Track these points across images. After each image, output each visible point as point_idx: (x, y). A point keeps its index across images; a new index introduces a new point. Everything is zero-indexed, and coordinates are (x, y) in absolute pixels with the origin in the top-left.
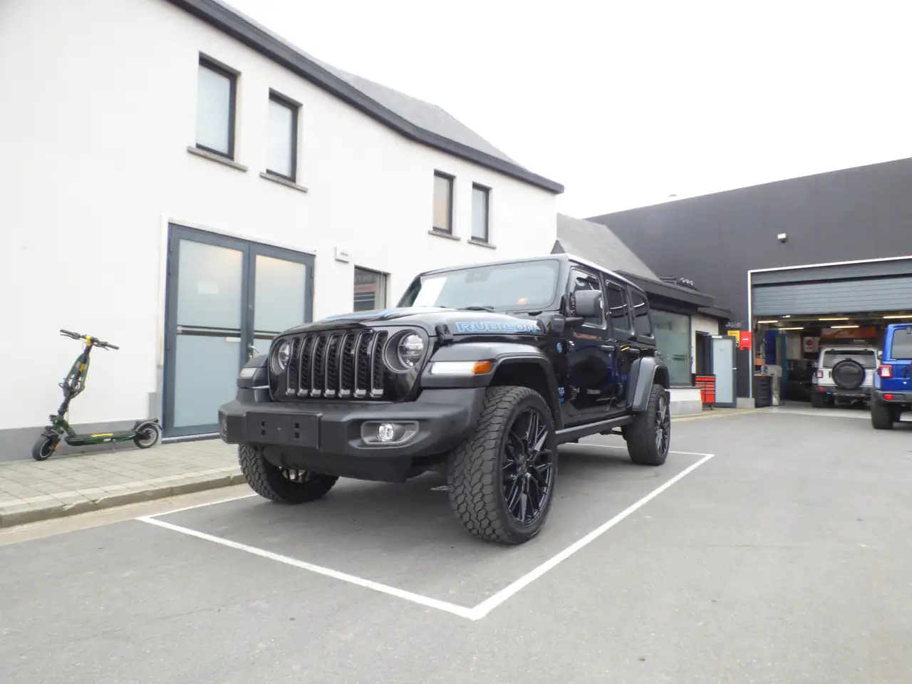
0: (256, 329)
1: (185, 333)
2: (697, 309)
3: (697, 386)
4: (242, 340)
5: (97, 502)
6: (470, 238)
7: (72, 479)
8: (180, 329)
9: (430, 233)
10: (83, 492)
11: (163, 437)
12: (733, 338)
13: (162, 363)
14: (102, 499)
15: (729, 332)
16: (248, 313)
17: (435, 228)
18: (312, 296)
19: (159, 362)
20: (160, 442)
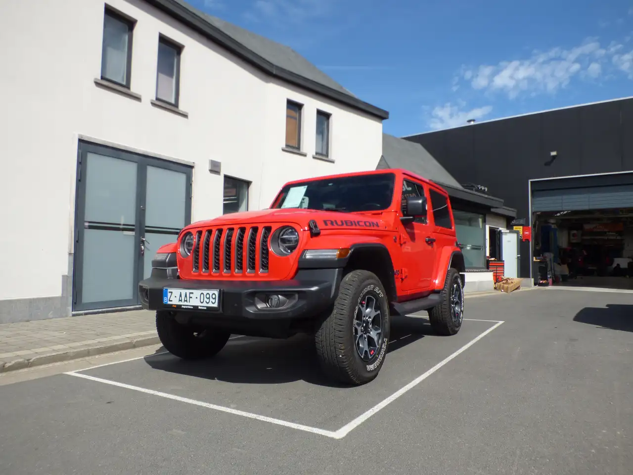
0: (147, 225)
1: (90, 227)
2: (490, 210)
3: (490, 269)
4: (136, 234)
5: (31, 361)
6: (314, 154)
7: (6, 343)
8: (87, 224)
9: (283, 150)
10: (19, 353)
11: (73, 311)
12: (517, 232)
13: (73, 252)
14: (34, 358)
15: (515, 227)
16: (141, 212)
17: (287, 146)
18: (191, 199)
19: (70, 251)
20: (71, 315)
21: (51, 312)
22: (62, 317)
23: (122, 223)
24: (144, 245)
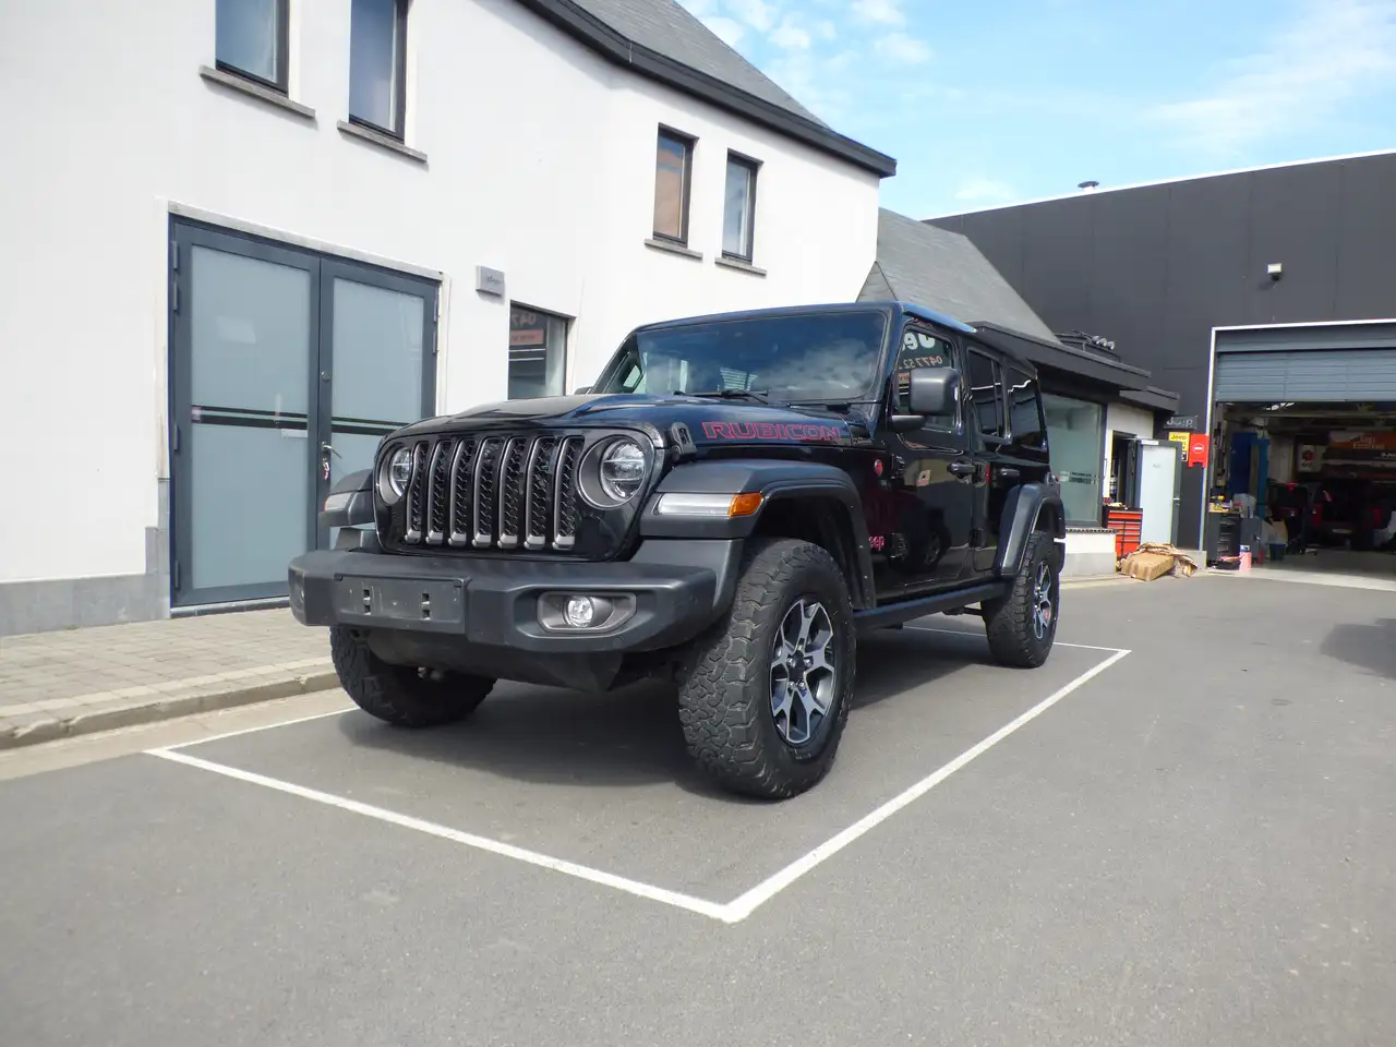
0: (335, 414)
1: (206, 420)
2: (1118, 393)
3: (1110, 528)
4: (309, 434)
5: (72, 723)
6: (719, 256)
7: (20, 681)
8: (197, 413)
9: (648, 245)
10: (45, 704)
11: (172, 606)
12: (1177, 446)
13: (167, 475)
14: (80, 717)
15: (1171, 435)
16: (321, 387)
17: (657, 235)
18: (435, 355)
19: (162, 472)
20: (168, 616)
21: (124, 610)
22: (148, 619)
23: (278, 410)
24: (329, 460)
